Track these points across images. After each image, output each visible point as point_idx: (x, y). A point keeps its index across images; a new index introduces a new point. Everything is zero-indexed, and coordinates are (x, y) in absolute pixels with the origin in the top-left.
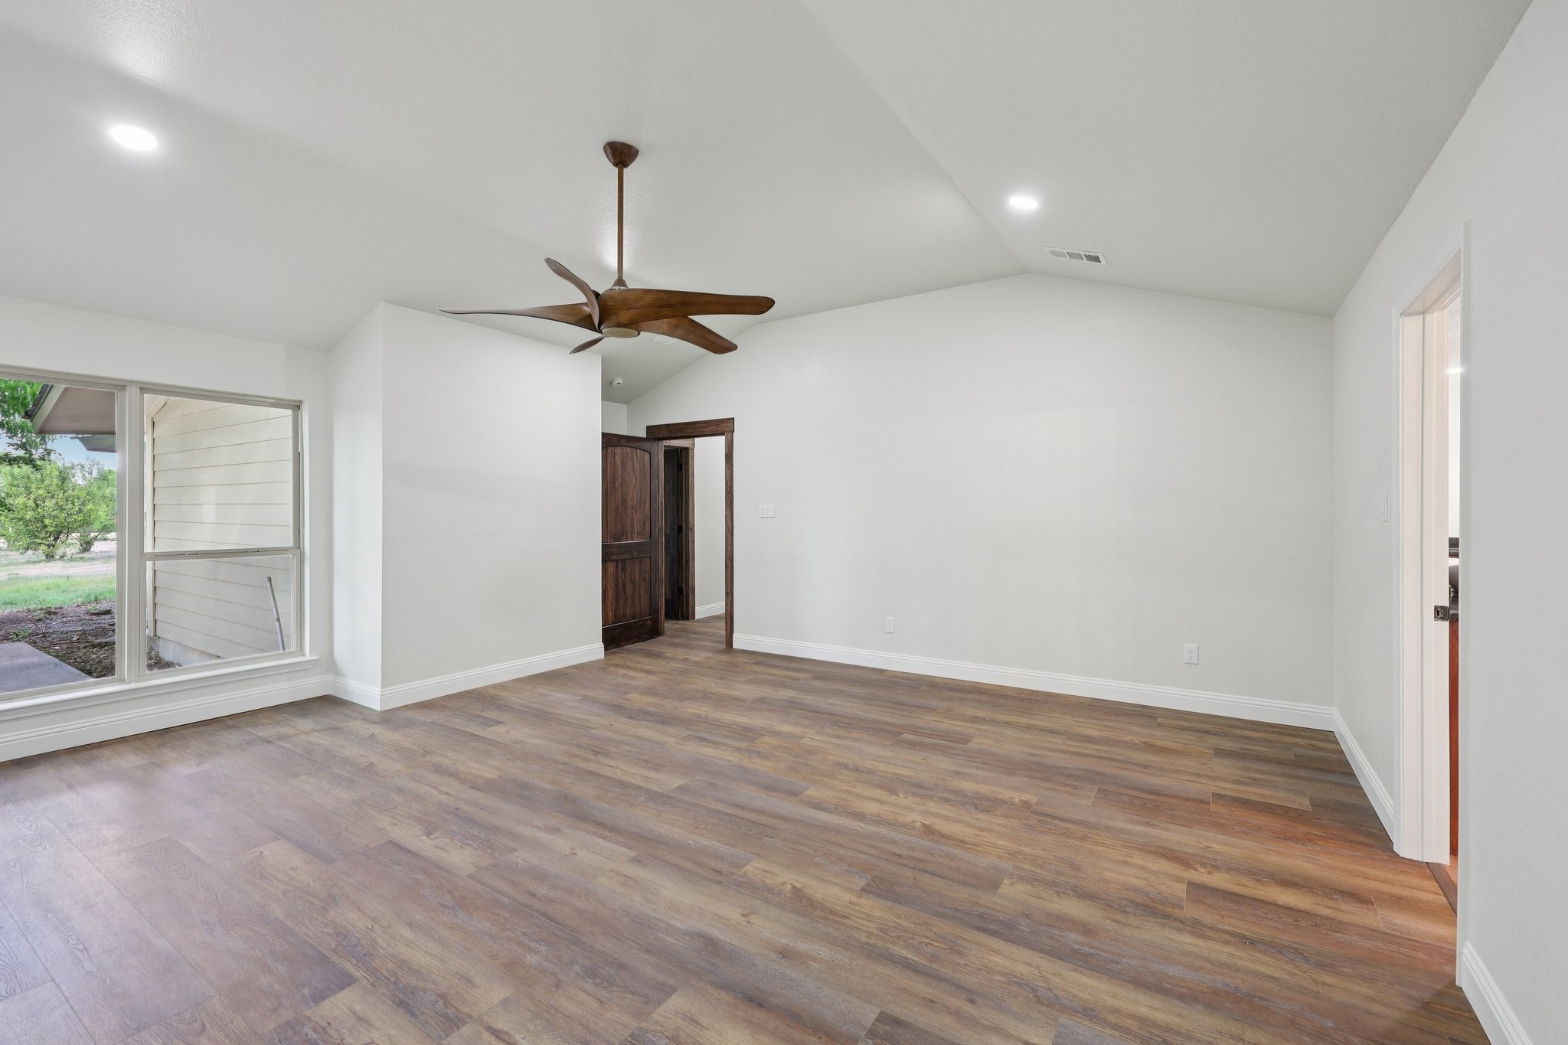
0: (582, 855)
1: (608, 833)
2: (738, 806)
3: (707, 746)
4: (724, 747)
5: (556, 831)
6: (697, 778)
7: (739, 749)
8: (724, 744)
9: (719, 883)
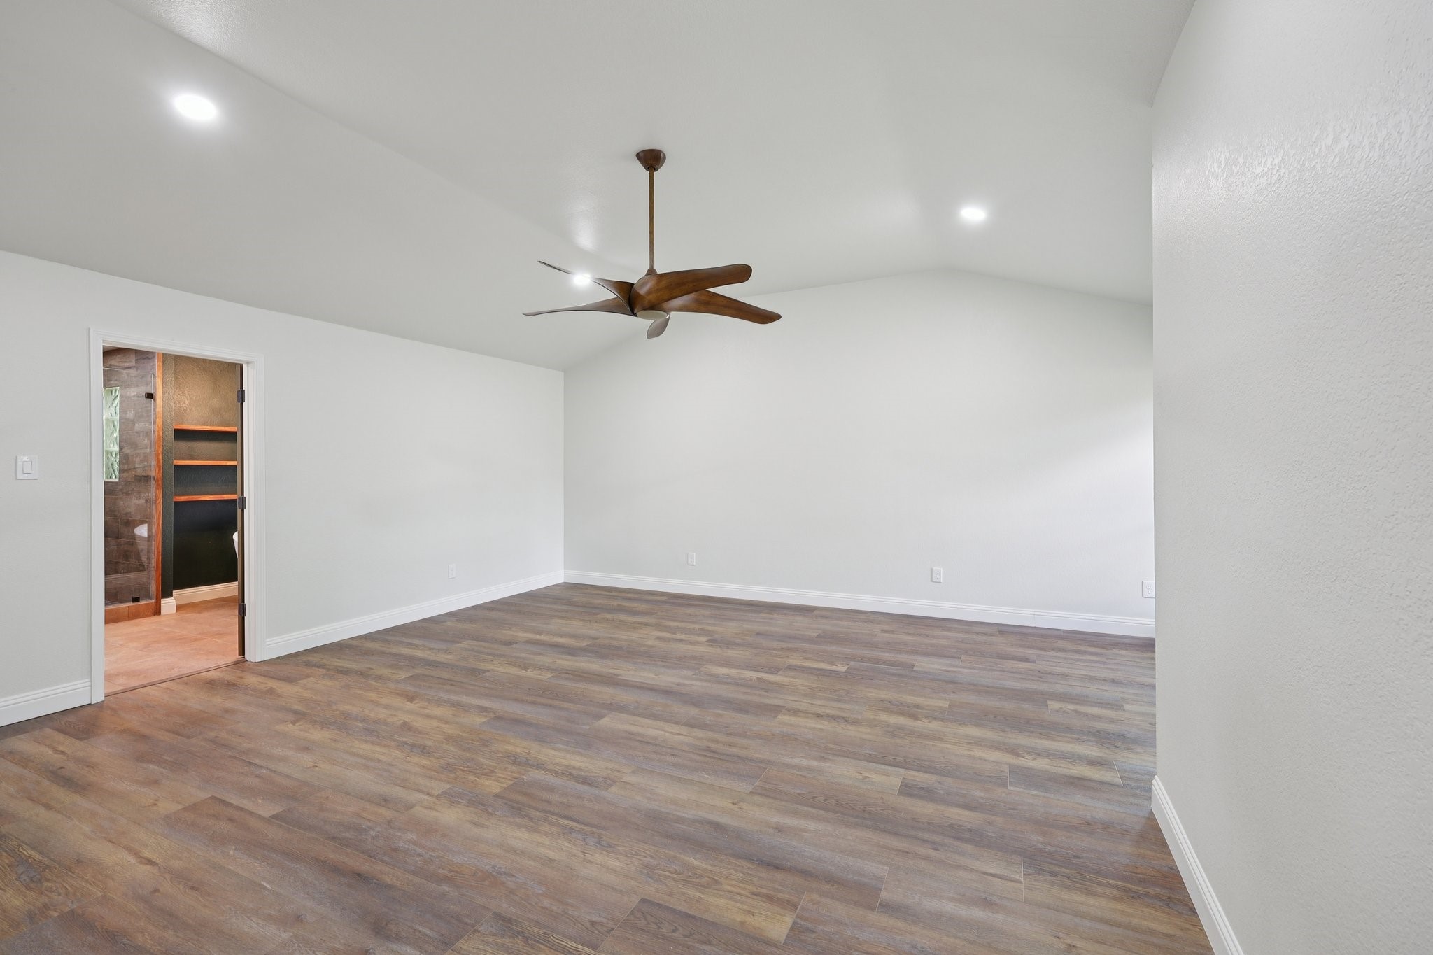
0: (652, 675)
1: (643, 685)
2: (551, 706)
3: (580, 769)
4: (557, 768)
5: (678, 684)
6: (587, 727)
7: (539, 766)
8: (557, 774)
9: (567, 670)
